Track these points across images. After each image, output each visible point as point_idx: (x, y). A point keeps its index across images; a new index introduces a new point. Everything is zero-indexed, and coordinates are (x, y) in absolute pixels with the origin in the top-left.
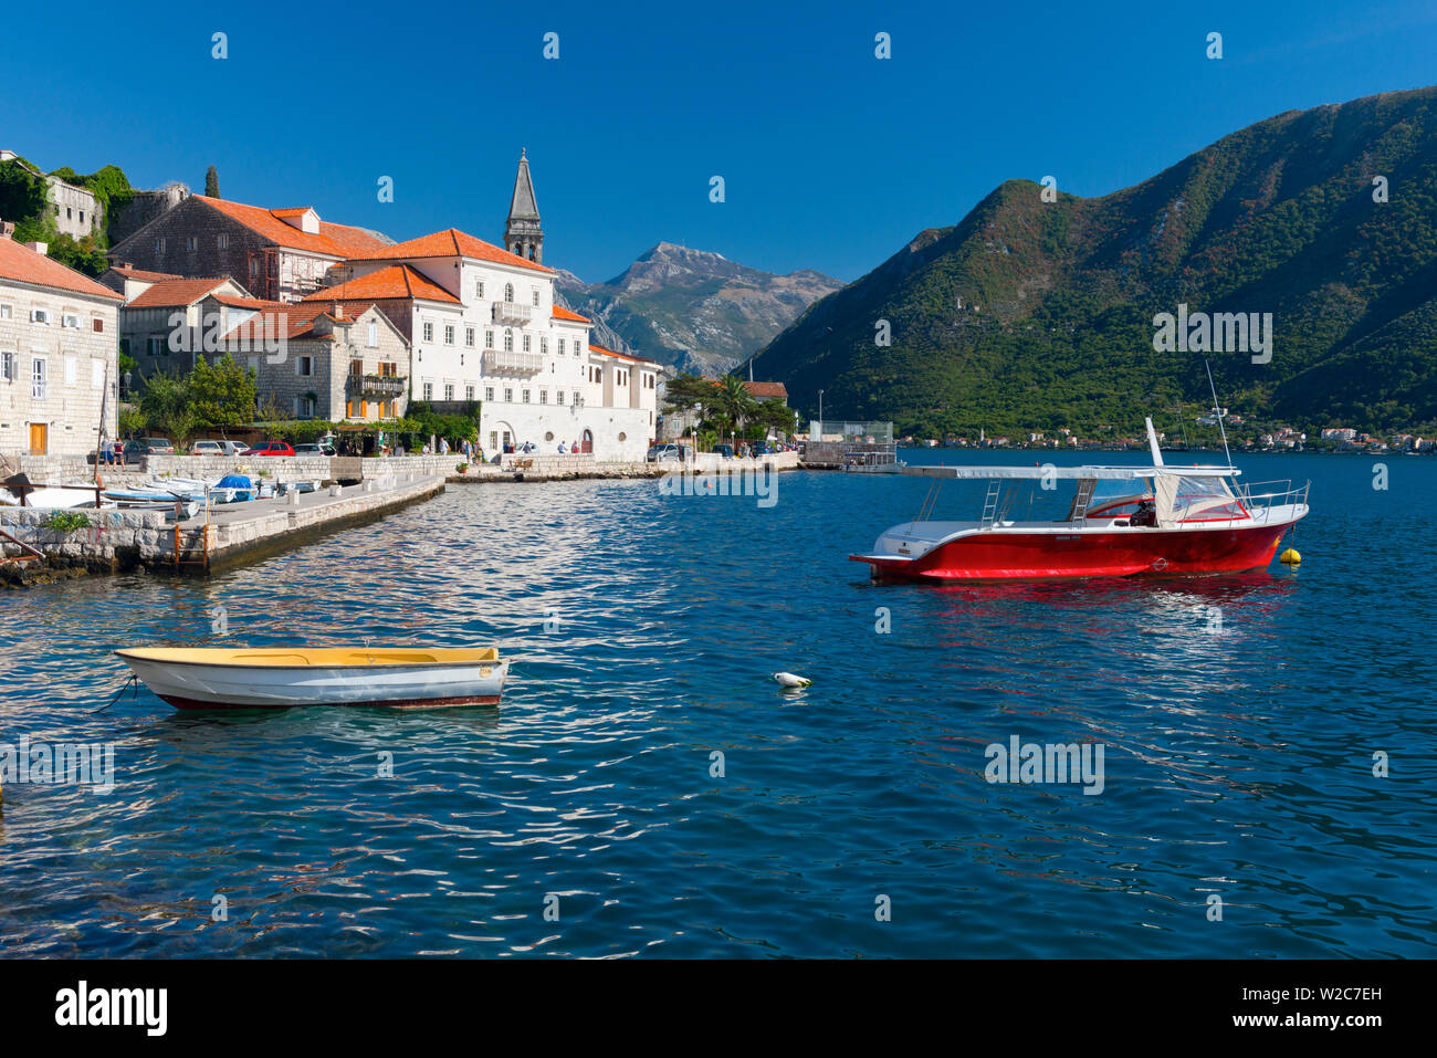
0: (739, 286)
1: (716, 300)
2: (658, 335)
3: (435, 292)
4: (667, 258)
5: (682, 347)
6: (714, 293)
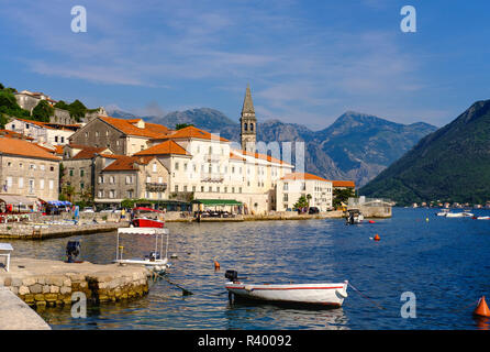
0: (386, 130)
1: (376, 138)
2: (347, 156)
4: (351, 118)
5: (359, 161)
6: (374, 135)
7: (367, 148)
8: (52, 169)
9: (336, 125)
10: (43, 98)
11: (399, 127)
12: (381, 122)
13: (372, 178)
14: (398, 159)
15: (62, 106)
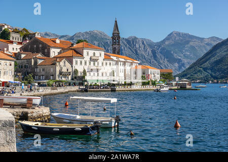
0: (195, 41)
1: (189, 45)
2: (173, 55)
3: (78, 55)
4: (175, 35)
5: (180, 58)
6: (188, 44)
7: (184, 51)
8: (11, 65)
9: (167, 39)
10: (6, 27)
11: (202, 39)
12: (192, 37)
13: (187, 67)
14: (201, 56)
15: (16, 31)
